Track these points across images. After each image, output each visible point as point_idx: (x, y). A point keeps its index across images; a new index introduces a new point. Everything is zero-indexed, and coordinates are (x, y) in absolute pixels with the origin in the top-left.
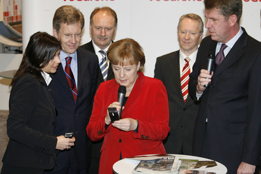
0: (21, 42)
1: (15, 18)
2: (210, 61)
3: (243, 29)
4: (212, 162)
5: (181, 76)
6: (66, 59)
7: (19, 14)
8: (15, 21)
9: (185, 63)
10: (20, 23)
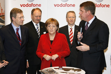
0: (4, 23)
1: (1, 14)
2: (81, 28)
3: (95, 16)
4: (80, 70)
5: (69, 35)
6: (16, 29)
7: (3, 12)
8: (1, 15)
9: (71, 30)
10: (4, 16)
